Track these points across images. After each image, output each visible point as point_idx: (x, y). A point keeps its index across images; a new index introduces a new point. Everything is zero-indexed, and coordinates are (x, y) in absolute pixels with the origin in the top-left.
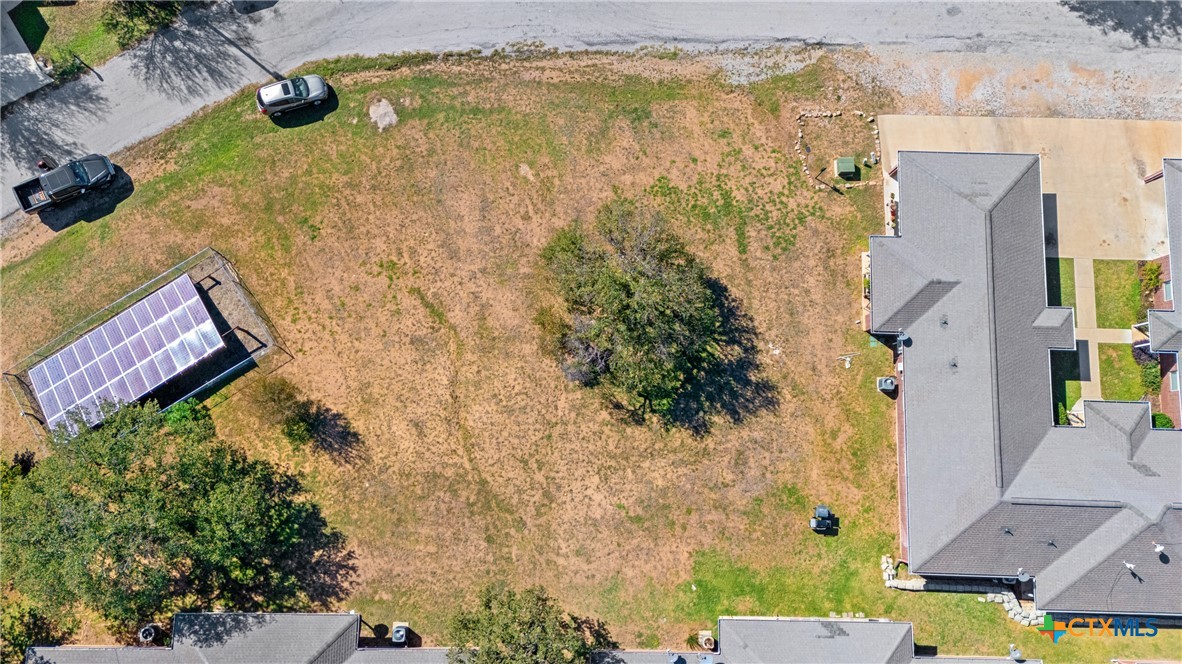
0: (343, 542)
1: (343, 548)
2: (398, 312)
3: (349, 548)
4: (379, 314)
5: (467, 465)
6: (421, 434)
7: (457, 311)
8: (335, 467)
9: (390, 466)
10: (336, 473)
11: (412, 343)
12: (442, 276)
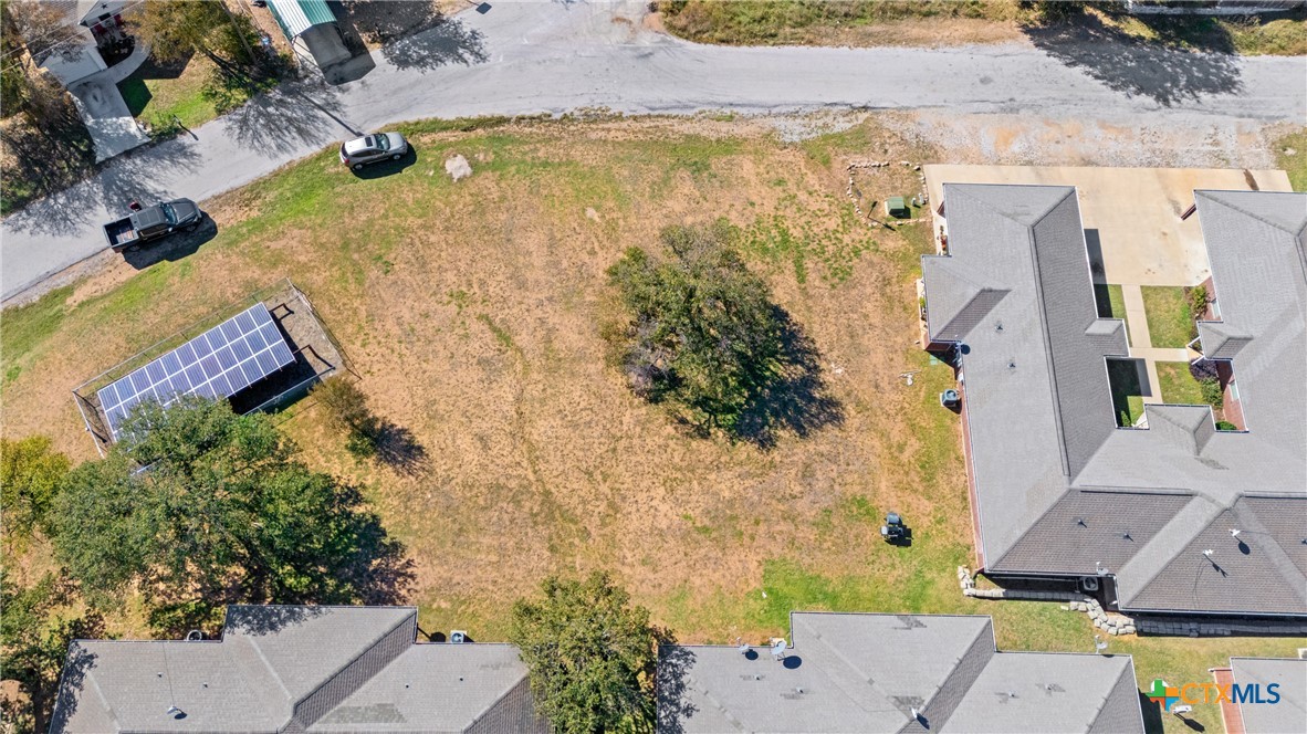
0: (403, 551)
1: (402, 557)
2: (467, 336)
3: (408, 557)
4: (447, 338)
5: (532, 477)
6: (486, 447)
7: (524, 335)
8: (397, 478)
9: (453, 478)
10: (398, 485)
11: (479, 363)
12: (510, 305)
